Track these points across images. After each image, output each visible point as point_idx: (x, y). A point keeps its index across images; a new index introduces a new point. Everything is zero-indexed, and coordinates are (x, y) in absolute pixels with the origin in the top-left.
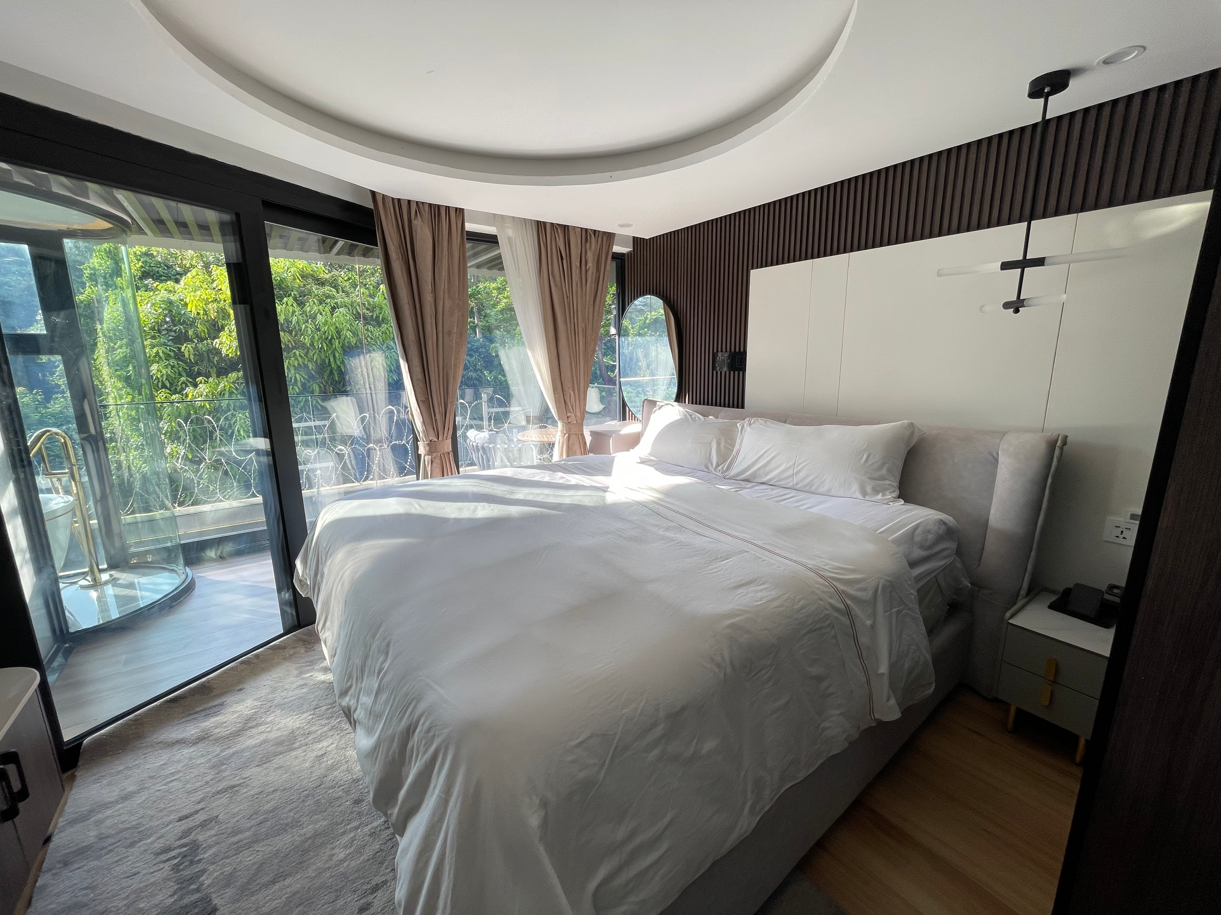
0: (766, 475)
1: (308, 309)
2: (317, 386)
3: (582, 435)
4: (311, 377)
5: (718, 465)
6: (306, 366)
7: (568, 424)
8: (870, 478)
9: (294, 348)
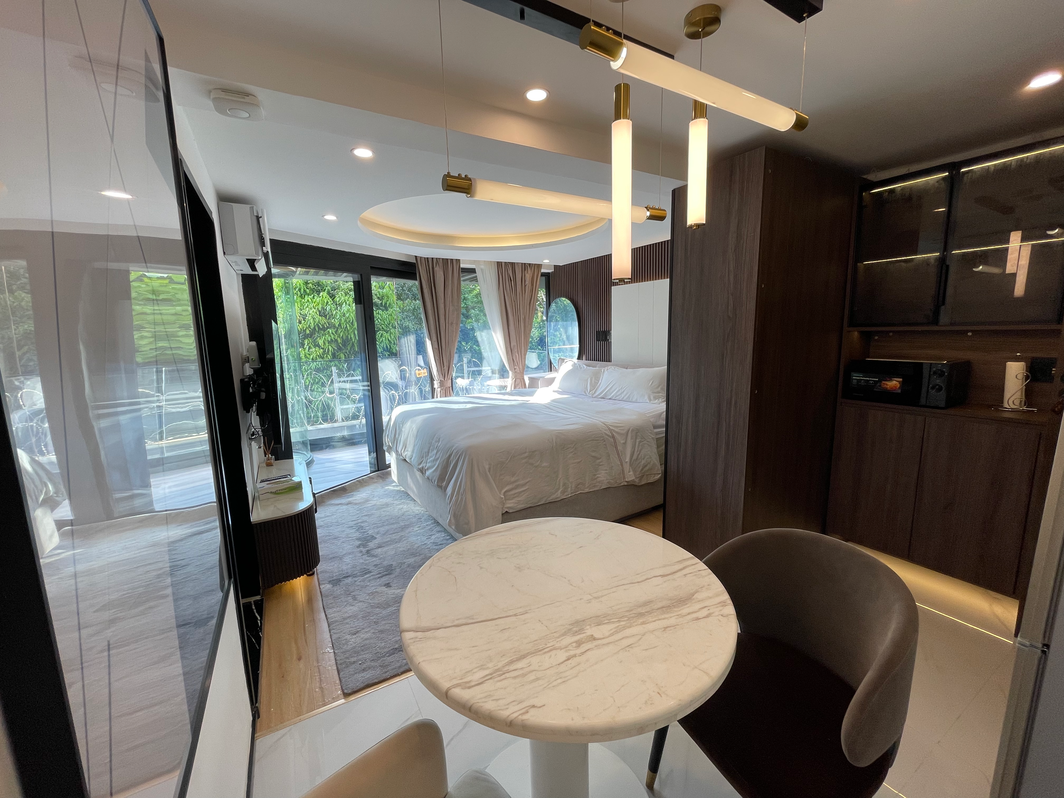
0: (611, 394)
1: (338, 300)
2: (343, 356)
3: (523, 379)
4: (340, 349)
5: (590, 391)
6: (336, 340)
7: (515, 372)
8: (653, 393)
9: (328, 328)
